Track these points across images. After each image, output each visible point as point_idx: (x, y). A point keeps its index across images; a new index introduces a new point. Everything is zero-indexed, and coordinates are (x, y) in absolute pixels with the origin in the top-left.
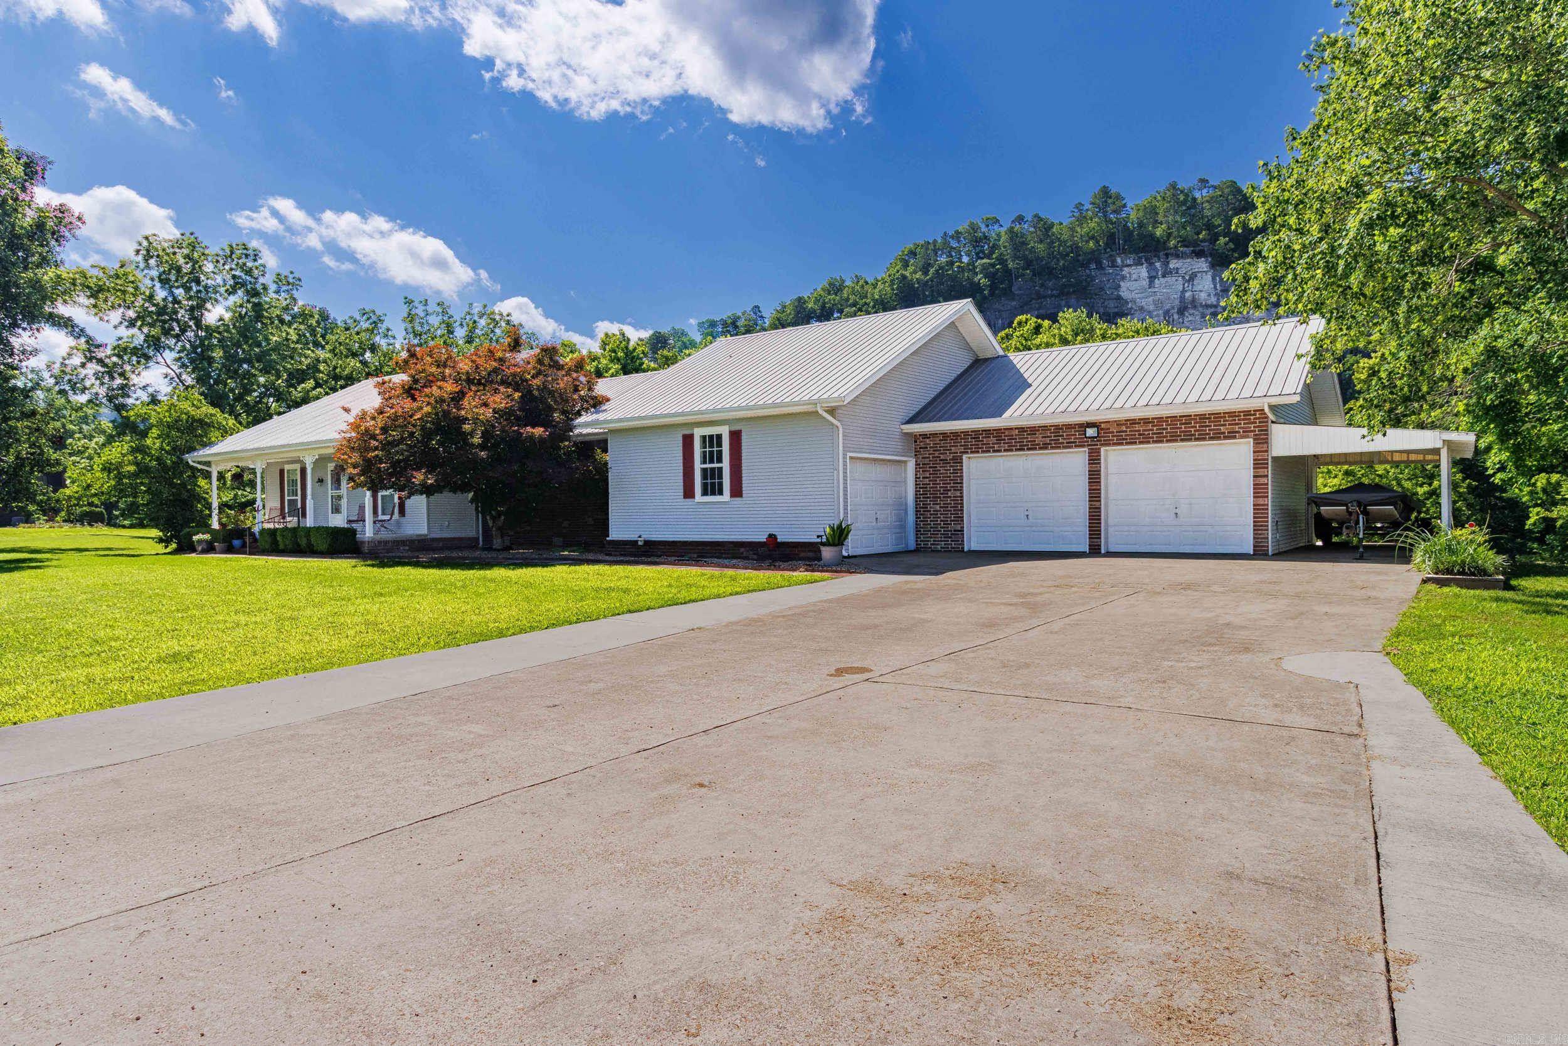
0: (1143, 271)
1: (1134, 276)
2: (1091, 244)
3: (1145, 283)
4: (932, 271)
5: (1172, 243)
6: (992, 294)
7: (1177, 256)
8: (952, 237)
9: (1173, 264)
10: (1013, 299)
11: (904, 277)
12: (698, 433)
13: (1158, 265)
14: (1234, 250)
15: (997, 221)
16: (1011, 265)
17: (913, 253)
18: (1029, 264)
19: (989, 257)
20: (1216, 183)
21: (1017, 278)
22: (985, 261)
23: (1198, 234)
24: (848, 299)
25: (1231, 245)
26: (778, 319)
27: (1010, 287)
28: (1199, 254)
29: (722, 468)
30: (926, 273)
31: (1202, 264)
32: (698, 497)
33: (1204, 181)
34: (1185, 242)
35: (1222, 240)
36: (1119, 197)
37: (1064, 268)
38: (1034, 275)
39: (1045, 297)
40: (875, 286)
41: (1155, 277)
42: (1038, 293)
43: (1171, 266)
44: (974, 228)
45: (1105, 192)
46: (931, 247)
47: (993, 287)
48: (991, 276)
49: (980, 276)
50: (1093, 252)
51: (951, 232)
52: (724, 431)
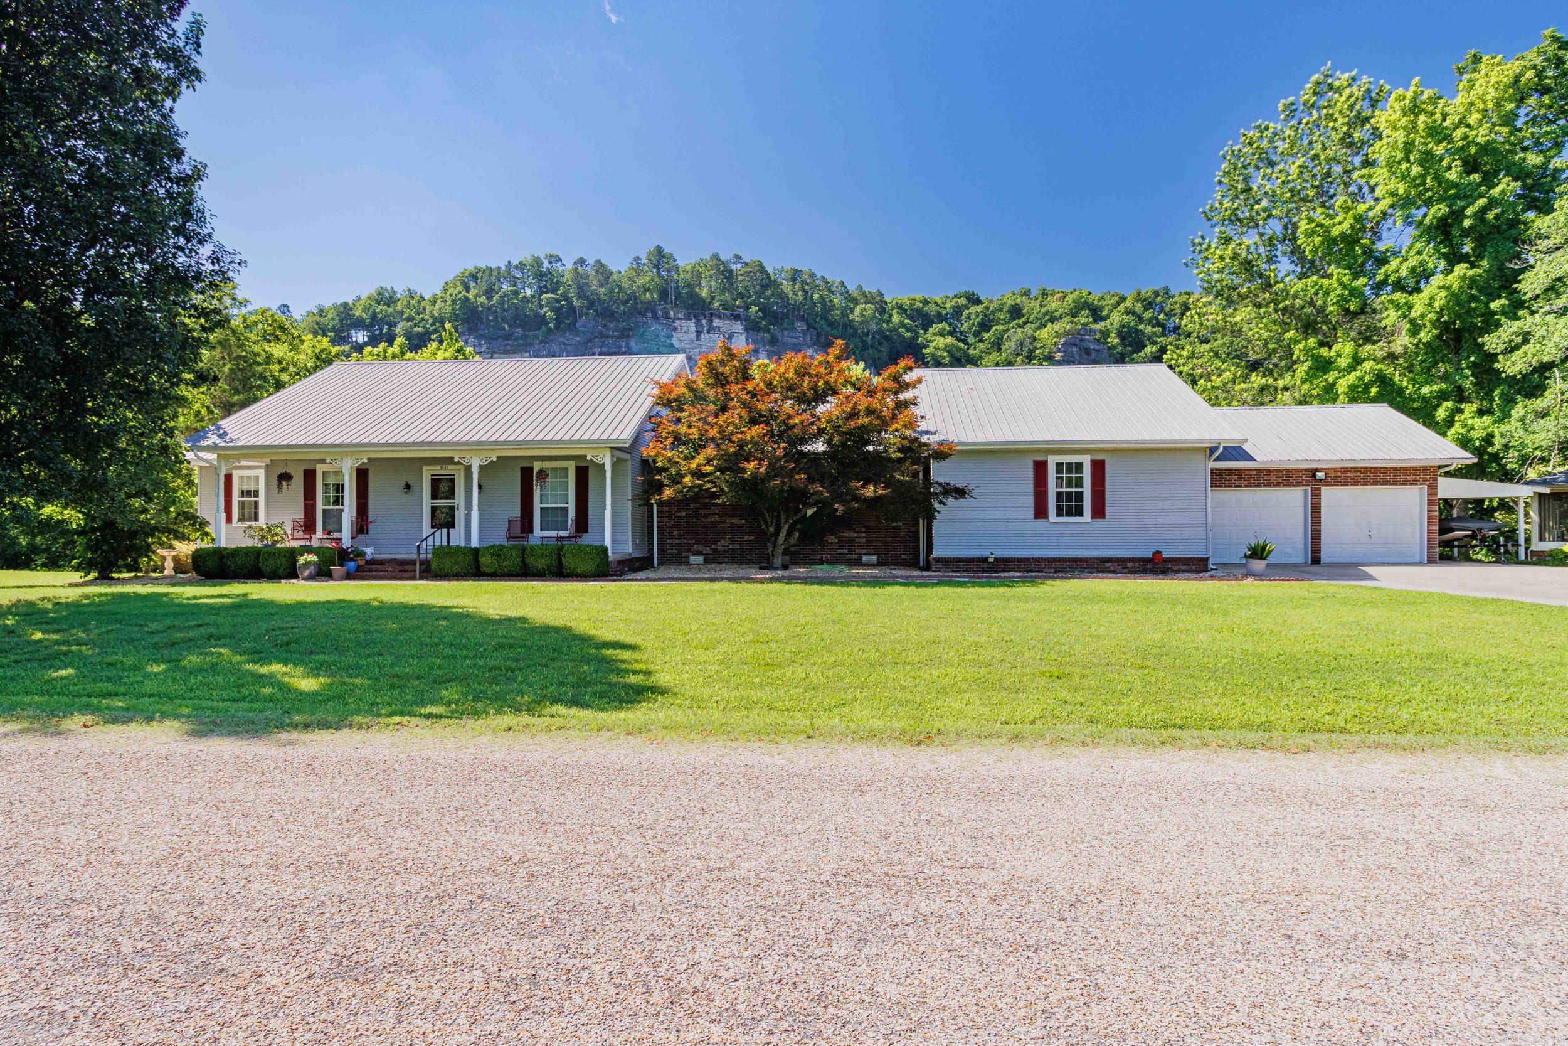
0: (692, 326)
1: (684, 329)
2: (648, 295)
3: (693, 336)
4: (496, 298)
5: (716, 305)
6: (557, 327)
7: (720, 317)
8: (516, 267)
9: (716, 323)
10: (577, 335)
11: (467, 299)
12: (1052, 460)
13: (704, 322)
14: (762, 318)
15: (560, 260)
16: (575, 303)
17: (474, 277)
18: (591, 304)
19: (554, 291)
20: (748, 261)
21: (580, 316)
22: (550, 295)
23: (735, 300)
24: (402, 313)
25: (760, 314)
26: (318, 323)
27: (575, 321)
28: (736, 318)
29: (1082, 493)
30: (490, 298)
31: (738, 327)
32: (1052, 517)
33: (738, 257)
34: (724, 305)
35: (754, 309)
36: (671, 256)
37: (624, 313)
38: (597, 315)
39: (607, 337)
40: (434, 303)
41: (701, 332)
42: (601, 333)
43: (715, 324)
44: (538, 262)
45: (659, 250)
46: (495, 274)
47: (558, 321)
48: (557, 311)
49: (545, 309)
50: (649, 302)
51: (515, 262)
52: (1086, 460)
